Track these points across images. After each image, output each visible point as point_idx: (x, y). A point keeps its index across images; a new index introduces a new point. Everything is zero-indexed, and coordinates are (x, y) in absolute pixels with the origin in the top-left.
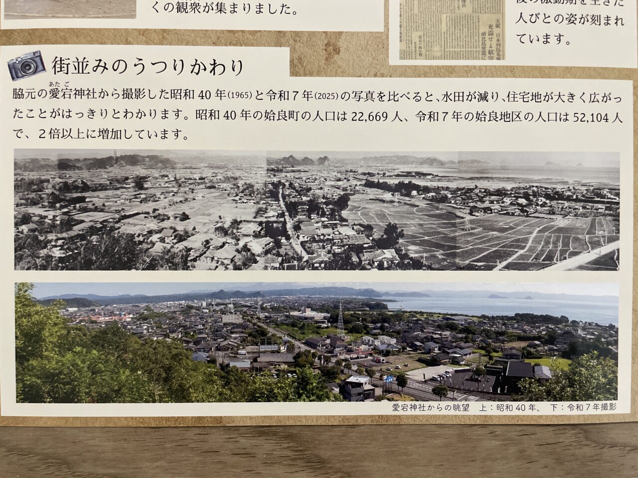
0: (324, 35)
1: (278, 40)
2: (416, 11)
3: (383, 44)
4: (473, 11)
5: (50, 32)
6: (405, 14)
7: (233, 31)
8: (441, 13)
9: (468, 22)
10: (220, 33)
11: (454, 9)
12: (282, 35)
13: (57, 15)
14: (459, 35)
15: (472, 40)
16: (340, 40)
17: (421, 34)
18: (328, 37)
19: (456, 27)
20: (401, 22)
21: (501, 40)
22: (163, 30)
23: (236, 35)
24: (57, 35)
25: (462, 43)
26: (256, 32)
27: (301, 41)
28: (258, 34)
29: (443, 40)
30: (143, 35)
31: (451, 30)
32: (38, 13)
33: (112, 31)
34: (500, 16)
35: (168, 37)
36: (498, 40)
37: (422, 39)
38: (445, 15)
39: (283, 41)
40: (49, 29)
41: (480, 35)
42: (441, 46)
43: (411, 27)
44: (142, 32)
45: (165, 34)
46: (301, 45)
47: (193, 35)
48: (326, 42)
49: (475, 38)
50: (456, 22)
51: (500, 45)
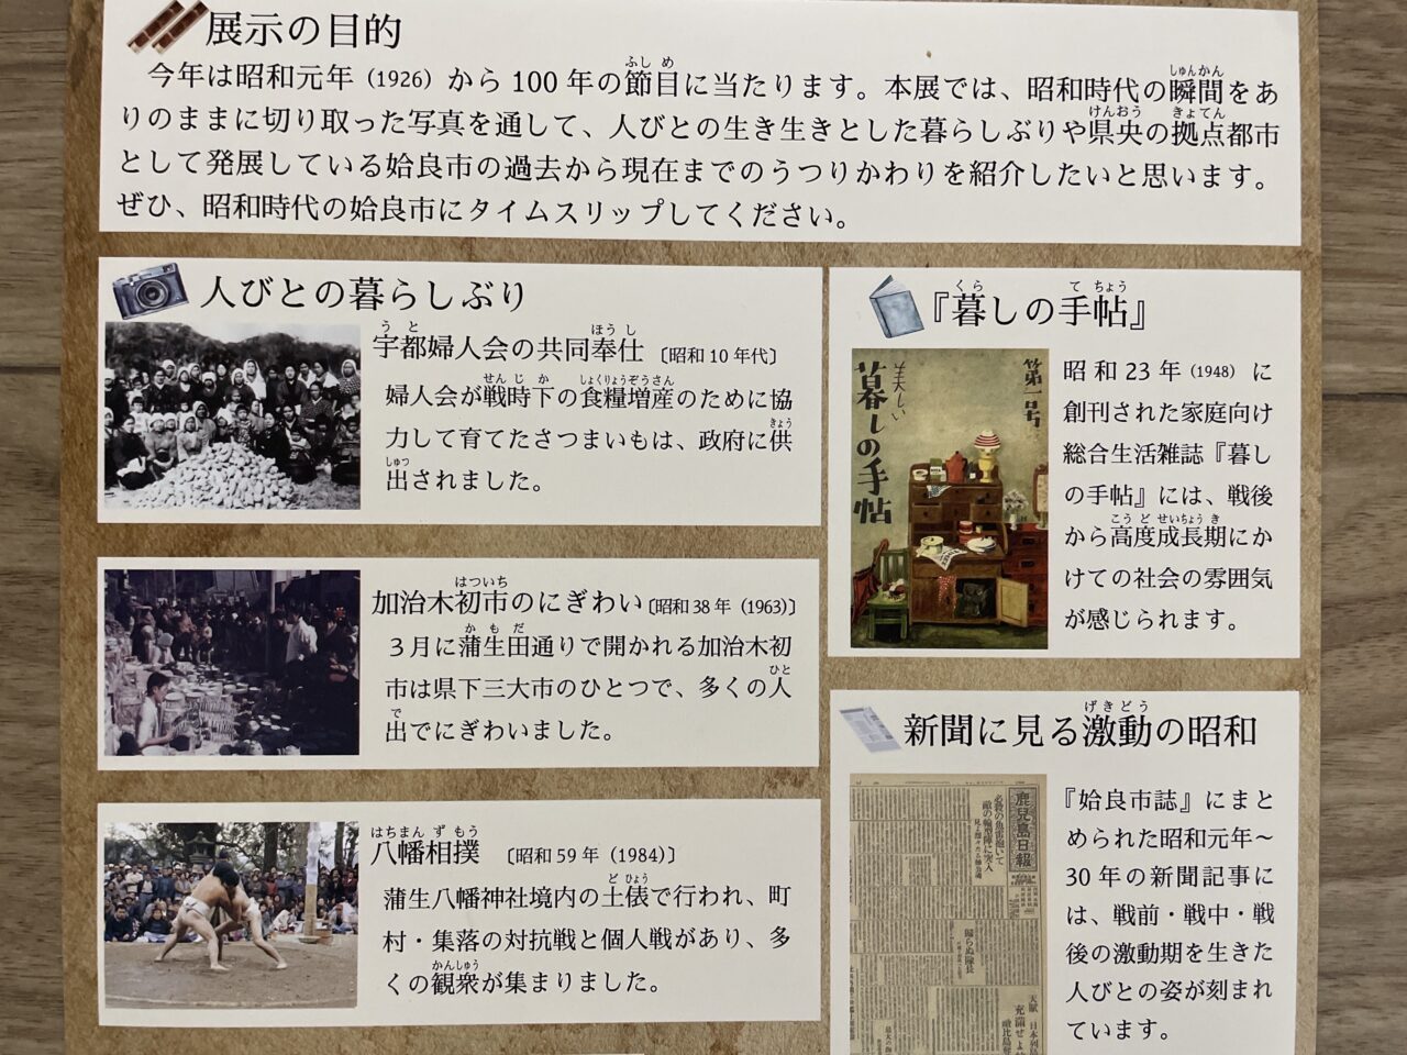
0: (708, 1028)
1: (623, 1040)
2: (881, 980)
3: (819, 1044)
4: (987, 982)
5: (194, 1034)
6: (860, 987)
7: (538, 1025)
8: (927, 983)
9: (977, 1001)
10: (514, 1031)
11: (952, 977)
12: (630, 1030)
13: (208, 1003)
14: (961, 1025)
15: (986, 1036)
16: (739, 1038)
17: (891, 1024)
18: (717, 1032)
19: (956, 1011)
20: (852, 1002)
21: (1039, 1034)
22: (408, 1027)
23: (544, 1032)
24: (208, 1040)
25: (966, 1041)
26: (583, 1026)
27: (666, 1042)
28: (586, 1030)
29: (931, 1032)
30: (370, 1039)
31: (945, 1016)
32: (170, 999)
33: (312, 1032)
34: (1037, 991)
35: (416, 1041)
36: (1034, 1035)
37: (892, 1035)
38: (934, 989)
39: (631, 1043)
40: (193, 1029)
41: (1001, 1025)
42: (928, 1045)
43: (872, 1011)
44: (367, 1033)
45: (411, 1036)
46: (667, 1048)
47: (463, 1035)
48: (712, 1042)
49: (991, 1031)
50: (954, 1001)
51: (1036, 1043)
